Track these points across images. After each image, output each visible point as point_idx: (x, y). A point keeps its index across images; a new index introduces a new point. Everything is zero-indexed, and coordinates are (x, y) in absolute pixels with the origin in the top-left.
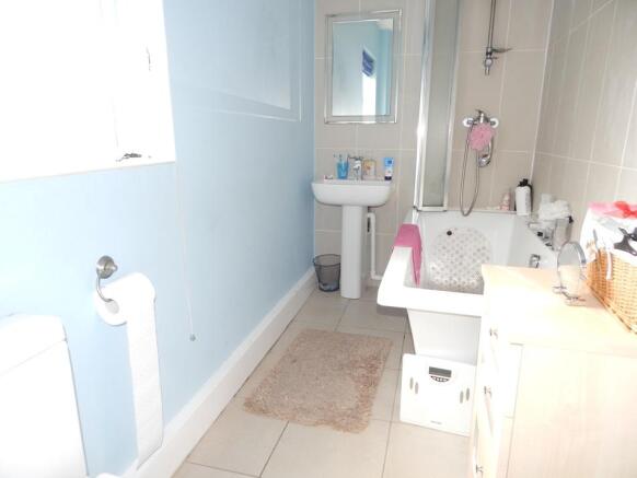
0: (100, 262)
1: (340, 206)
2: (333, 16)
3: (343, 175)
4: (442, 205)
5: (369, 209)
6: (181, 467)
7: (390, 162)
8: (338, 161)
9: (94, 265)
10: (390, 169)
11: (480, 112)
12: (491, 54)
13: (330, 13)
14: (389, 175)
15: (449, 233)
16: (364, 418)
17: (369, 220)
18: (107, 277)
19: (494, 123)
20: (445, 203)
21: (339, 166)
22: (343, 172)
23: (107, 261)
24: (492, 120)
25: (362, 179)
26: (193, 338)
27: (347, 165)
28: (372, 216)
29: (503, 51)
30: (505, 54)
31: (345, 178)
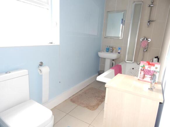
0: (40, 63)
1: (105, 59)
2: (109, 12)
3: (108, 51)
4: (132, 61)
5: (113, 60)
6: (53, 109)
7: (120, 49)
8: (106, 47)
9: (39, 63)
10: (120, 50)
11: (145, 37)
12: (149, 22)
13: (108, 11)
14: (119, 52)
15: (133, 69)
16: (95, 108)
17: (113, 63)
18: (41, 66)
19: (149, 40)
20: (133, 61)
21: (107, 49)
22: (108, 50)
23: (42, 63)
24: (148, 39)
25: (112, 52)
26: (60, 82)
27: (109, 49)
28: (114, 62)
29: (153, 21)
30: (154, 22)
31: (108, 52)
